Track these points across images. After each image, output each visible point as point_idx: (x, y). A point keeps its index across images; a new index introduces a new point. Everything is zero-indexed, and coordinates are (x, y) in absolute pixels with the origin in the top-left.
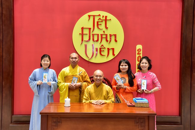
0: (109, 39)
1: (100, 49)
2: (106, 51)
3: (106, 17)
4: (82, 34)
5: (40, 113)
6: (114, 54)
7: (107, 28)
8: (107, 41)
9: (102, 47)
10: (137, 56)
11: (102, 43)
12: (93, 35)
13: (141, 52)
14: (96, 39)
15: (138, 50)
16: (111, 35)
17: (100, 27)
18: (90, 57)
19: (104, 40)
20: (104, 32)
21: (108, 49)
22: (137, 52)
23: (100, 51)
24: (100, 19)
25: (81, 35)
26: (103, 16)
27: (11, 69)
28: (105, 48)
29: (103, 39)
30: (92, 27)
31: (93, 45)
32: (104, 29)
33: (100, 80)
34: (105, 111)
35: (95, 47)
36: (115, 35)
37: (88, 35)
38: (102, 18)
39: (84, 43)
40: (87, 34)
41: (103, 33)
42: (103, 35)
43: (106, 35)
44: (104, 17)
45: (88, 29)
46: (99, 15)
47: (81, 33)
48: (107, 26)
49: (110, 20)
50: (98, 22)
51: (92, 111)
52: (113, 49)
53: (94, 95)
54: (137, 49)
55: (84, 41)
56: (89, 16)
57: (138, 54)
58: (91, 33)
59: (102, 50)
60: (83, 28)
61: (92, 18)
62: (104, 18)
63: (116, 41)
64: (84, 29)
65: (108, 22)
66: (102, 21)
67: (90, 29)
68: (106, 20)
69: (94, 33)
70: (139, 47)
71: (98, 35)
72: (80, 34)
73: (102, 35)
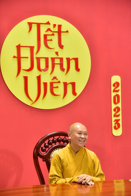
1: (52, 84)
3: (60, 26)
4: (19, 58)
6: (74, 93)
7: (61, 47)
8: (63, 69)
9: (55, 81)
10: (113, 94)
12: (38, 59)
13: (119, 88)
14: (43, 66)
15: (114, 85)
16: (68, 60)
20: (57, 53)
21: (65, 84)
22: (113, 88)
23: (52, 88)
24: (49, 30)
26: (55, 26)
28: (59, 82)
29: (56, 65)
30: (35, 44)
31: (39, 78)
35: (43, 81)
36: (76, 60)
37: (29, 59)
38: (52, 29)
39: (23, 74)
40: (27, 58)
42: (56, 60)
43: (61, 59)
44: (57, 27)
45: (29, 49)
46: (48, 23)
47: (16, 56)
48: (63, 44)
49: (67, 32)
50: (45, 36)
52: (73, 84)
54: (113, 83)
55: (21, 71)
56: (30, 24)
57: (114, 91)
58: (35, 56)
59: (55, 85)
60: (19, 47)
63: (78, 69)
64: (21, 48)
65: (63, 36)
66: (53, 35)
67: (32, 48)
68: (60, 32)
70: (116, 79)
71: (47, 59)
72: (14, 57)
73: (53, 59)
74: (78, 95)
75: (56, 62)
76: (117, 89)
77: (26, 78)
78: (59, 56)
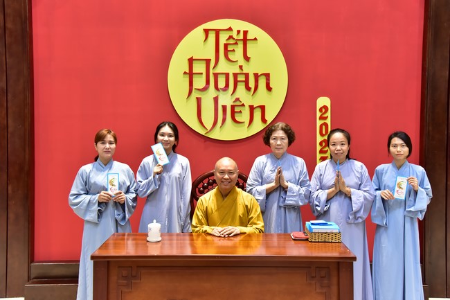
0: (252, 84)
1: (233, 107)
2: (246, 112)
3: (246, 33)
4: (191, 74)
5: (93, 258)
6: (264, 120)
7: (247, 59)
8: (248, 88)
9: (238, 103)
10: (319, 123)
11: (237, 95)
12: (216, 75)
13: (329, 114)
14: (222, 84)
15: (321, 110)
17: (231, 56)
18: (209, 126)
19: (241, 87)
20: (241, 67)
21: (252, 108)
22: (318, 114)
23: (233, 113)
24: (231, 37)
25: (188, 76)
26: (239, 32)
27: (27, 157)
28: (243, 105)
30: (212, 57)
31: (216, 100)
32: (242, 61)
33: (230, 181)
34: (241, 252)
35: (221, 103)
36: (267, 76)
37: (204, 75)
38: (235, 37)
39: (195, 94)
40: (202, 74)
41: (238, 71)
42: (239, 76)
45: (205, 62)
46: (230, 29)
47: (188, 71)
48: (248, 55)
49: (255, 39)
50: (226, 46)
51: (211, 252)
52: (263, 108)
53: (215, 216)
54: (318, 106)
55: (194, 90)
57: (321, 118)
58: (211, 72)
60: (191, 61)
61: (212, 36)
62: (241, 36)
63: (269, 88)
64: (194, 62)
65: (249, 45)
66: (236, 44)
67: (208, 61)
68: (245, 40)
69: (218, 70)
70: (323, 101)
71: (227, 75)
72: (185, 73)
73: (235, 75)
74: (268, 122)
75: (239, 79)
76: (325, 116)
77: (199, 100)
78: (244, 72)
